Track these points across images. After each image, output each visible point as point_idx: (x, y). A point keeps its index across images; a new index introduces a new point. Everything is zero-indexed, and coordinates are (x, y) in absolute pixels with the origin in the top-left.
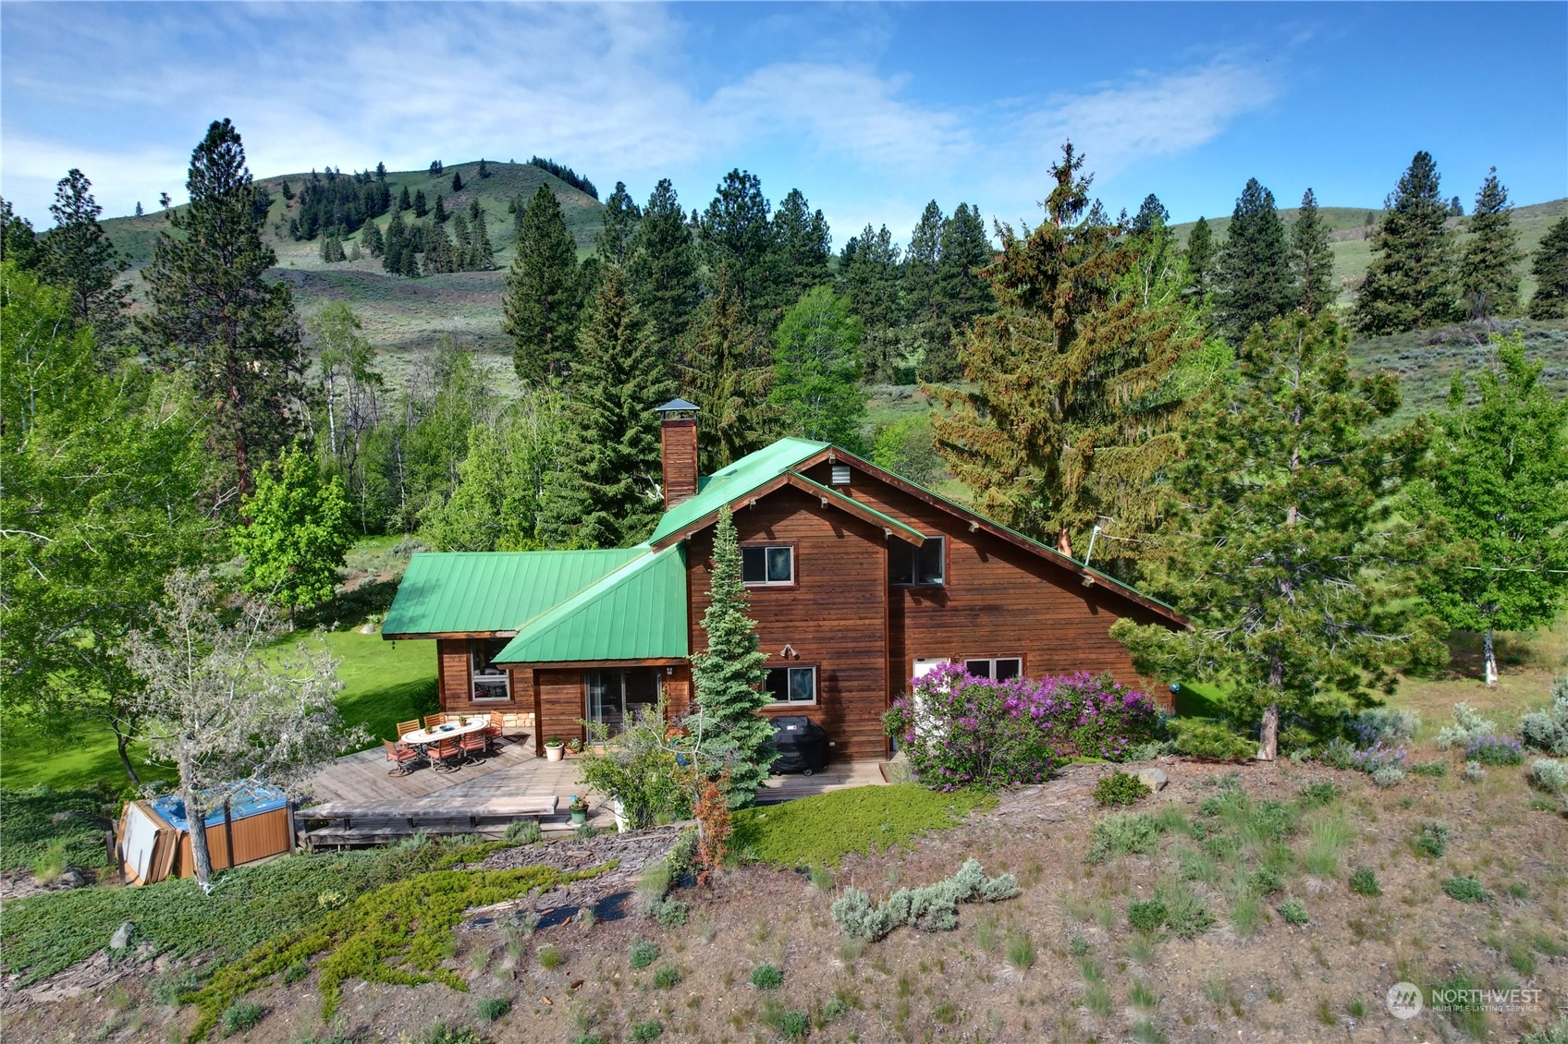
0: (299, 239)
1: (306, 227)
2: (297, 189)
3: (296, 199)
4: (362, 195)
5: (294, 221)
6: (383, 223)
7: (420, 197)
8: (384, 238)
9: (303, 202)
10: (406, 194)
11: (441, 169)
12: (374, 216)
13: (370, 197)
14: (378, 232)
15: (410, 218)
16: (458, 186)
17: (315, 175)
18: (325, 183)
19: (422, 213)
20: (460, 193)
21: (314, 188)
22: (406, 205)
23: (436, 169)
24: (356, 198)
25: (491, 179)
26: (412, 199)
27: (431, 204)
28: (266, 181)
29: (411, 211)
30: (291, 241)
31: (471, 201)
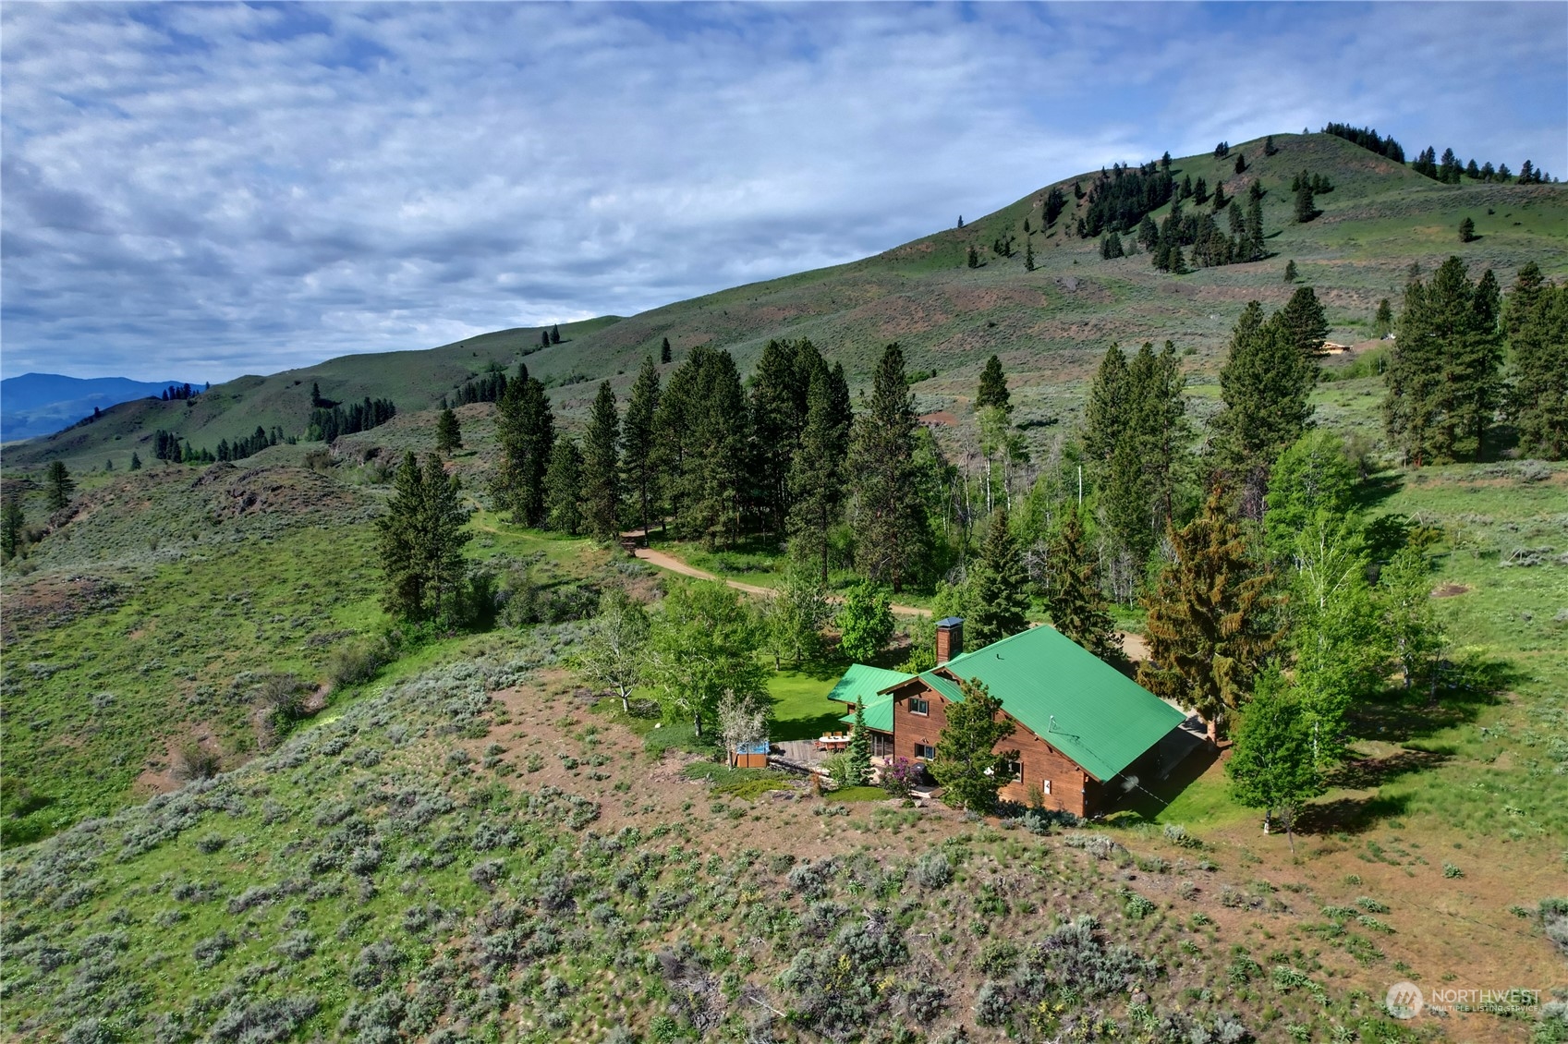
0: (1084, 237)
1: (1092, 224)
2: (1087, 188)
3: (1086, 198)
4: (1145, 188)
5: (1081, 220)
6: (1160, 216)
7: (1201, 184)
8: (1160, 231)
9: (1091, 201)
10: (1188, 181)
11: (1227, 149)
12: (1153, 208)
13: (1152, 189)
14: (1154, 227)
15: (1189, 208)
16: (1241, 167)
17: (1104, 172)
18: (1112, 179)
19: (1201, 200)
20: (1243, 175)
21: (1103, 185)
22: (1187, 193)
23: (1222, 151)
24: (1140, 191)
25: (1278, 155)
26: (1193, 187)
27: (1211, 189)
28: (1062, 183)
29: (1191, 199)
30: (1077, 238)
31: (1253, 183)
